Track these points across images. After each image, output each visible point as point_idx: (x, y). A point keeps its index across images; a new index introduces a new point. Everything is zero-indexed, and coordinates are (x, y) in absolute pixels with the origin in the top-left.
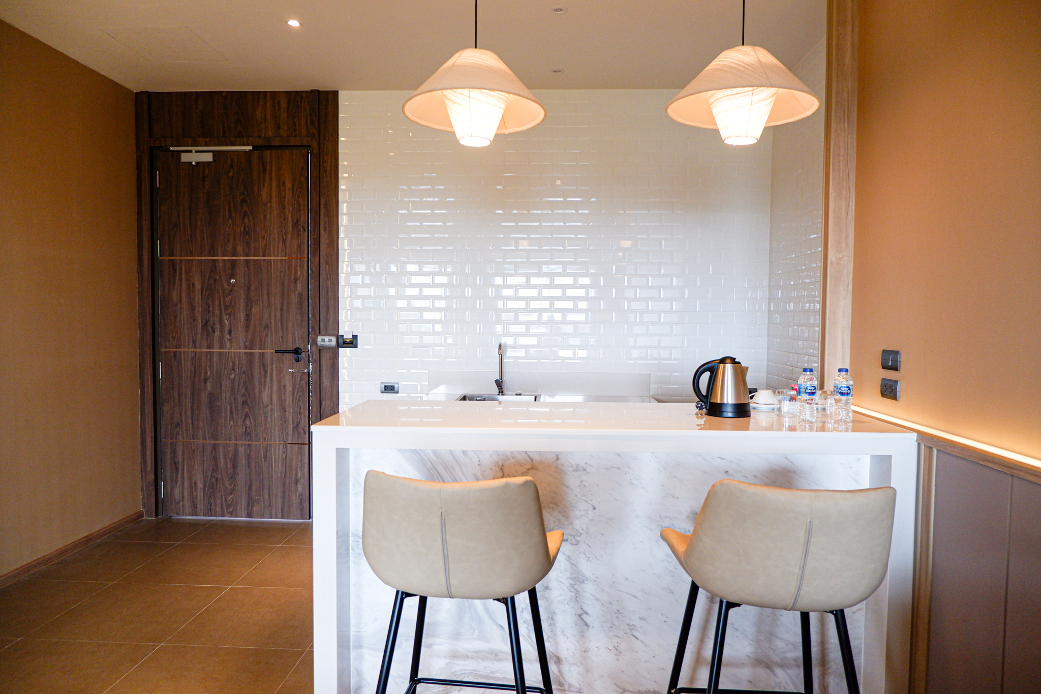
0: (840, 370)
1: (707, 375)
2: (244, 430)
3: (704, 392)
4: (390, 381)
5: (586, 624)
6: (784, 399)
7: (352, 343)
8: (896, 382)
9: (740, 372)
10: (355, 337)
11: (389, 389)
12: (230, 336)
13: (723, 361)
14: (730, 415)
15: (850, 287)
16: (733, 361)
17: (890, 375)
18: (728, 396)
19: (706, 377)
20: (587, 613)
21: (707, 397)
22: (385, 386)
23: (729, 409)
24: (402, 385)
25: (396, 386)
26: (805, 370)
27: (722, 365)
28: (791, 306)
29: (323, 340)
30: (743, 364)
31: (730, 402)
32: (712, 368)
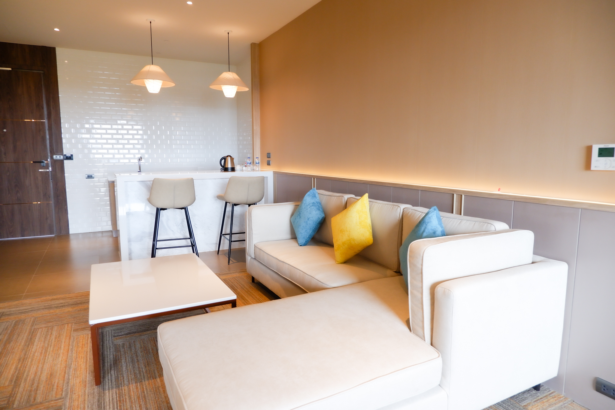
0: (256, 158)
1: (224, 160)
2: (17, 198)
3: (223, 165)
4: (90, 174)
5: (196, 227)
6: (244, 166)
7: (70, 158)
8: (270, 161)
9: (232, 159)
10: (72, 155)
11: (90, 177)
12: (5, 155)
13: (227, 156)
14: (230, 170)
15: (260, 136)
16: (230, 156)
17: (269, 159)
18: (229, 166)
19: (223, 161)
20: (196, 224)
21: (224, 166)
22: (88, 176)
23: (230, 169)
24: (95, 175)
25: (93, 175)
26: (248, 158)
27: (227, 157)
28: (245, 143)
29: (56, 157)
30: (233, 157)
31: (230, 167)
32: (225, 158)
